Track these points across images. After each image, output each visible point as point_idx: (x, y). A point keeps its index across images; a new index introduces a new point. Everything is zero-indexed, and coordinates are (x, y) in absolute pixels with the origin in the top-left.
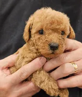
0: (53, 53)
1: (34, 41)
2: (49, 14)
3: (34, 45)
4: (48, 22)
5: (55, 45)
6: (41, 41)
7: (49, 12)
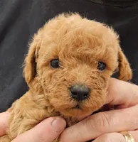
0: (78, 107)
1: (42, 81)
2: (73, 26)
3: (42, 91)
4: (69, 42)
5: (81, 89)
6: (54, 80)
7: (72, 22)
